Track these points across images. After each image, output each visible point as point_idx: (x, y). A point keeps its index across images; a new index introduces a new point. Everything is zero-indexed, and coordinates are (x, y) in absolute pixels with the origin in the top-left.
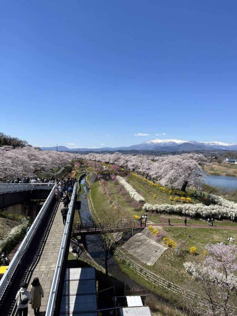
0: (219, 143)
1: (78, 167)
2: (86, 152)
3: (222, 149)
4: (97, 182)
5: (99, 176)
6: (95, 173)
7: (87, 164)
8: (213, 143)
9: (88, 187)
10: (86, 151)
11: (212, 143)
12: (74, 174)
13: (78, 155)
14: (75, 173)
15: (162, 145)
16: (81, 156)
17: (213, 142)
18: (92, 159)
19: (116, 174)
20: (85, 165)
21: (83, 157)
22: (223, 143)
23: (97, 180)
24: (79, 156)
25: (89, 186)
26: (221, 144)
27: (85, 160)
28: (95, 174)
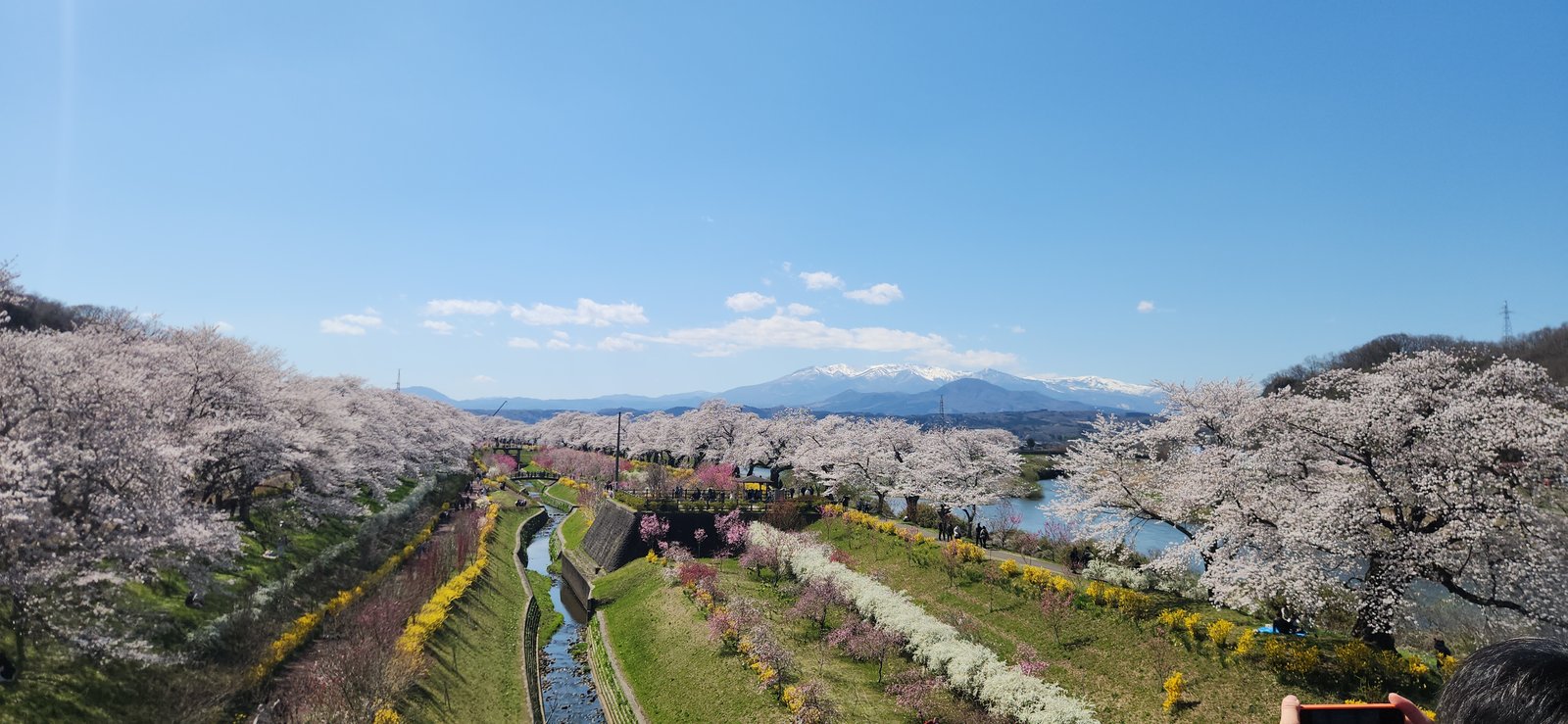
0: (1104, 381)
1: (502, 478)
2: (530, 416)
3: (1118, 406)
4: (637, 565)
5: (649, 525)
6: (619, 505)
7: (549, 464)
8: (1081, 383)
9: (578, 590)
10: (530, 412)
11: (1076, 383)
12: (492, 516)
13: (498, 423)
14: (494, 508)
15: (862, 389)
16: (515, 427)
17: (1081, 378)
18: (572, 439)
19: (747, 517)
20: (535, 467)
21: (525, 434)
22: (1122, 384)
23: (634, 547)
24: (507, 430)
25: (586, 588)
26: (1113, 385)
27: (532, 448)
28: (622, 514)
